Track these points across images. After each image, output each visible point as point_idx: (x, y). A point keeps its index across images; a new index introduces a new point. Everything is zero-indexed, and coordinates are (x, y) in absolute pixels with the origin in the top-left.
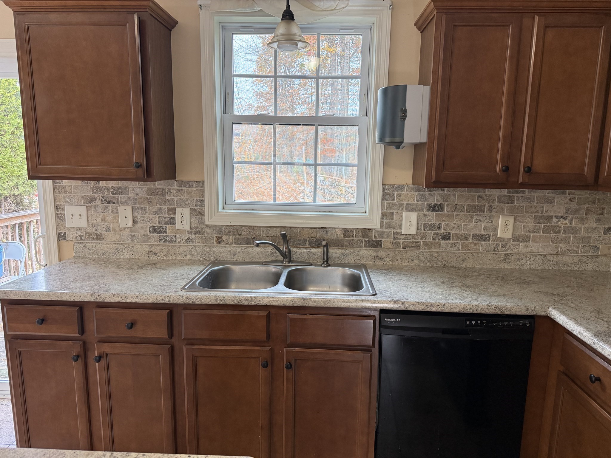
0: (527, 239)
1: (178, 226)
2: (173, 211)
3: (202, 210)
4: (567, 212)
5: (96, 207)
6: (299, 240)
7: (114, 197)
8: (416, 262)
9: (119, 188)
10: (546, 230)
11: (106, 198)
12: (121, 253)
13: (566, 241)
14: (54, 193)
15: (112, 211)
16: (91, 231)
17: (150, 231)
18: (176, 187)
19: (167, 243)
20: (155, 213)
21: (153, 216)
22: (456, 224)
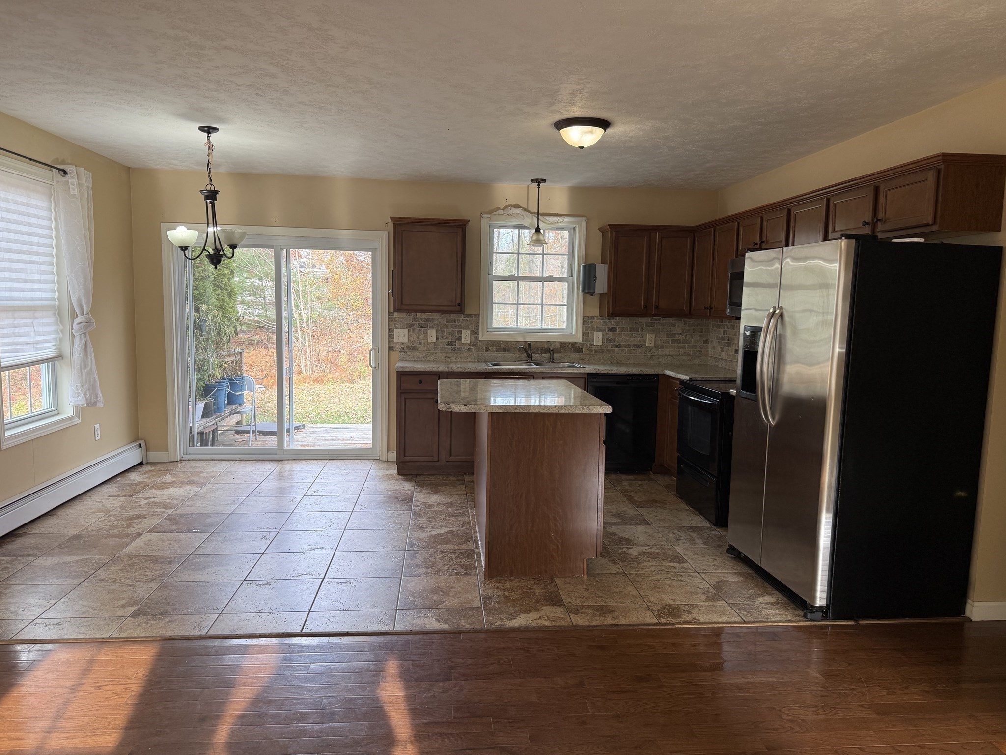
0: (662, 347)
1: (463, 341)
2: (460, 332)
3: (478, 331)
4: (683, 332)
5: (414, 330)
6: (535, 349)
7: (426, 324)
8: (602, 361)
9: (428, 318)
10: (673, 342)
11: (420, 325)
12: (429, 358)
13: (684, 348)
14: (389, 321)
15: (424, 332)
16: (410, 345)
17: (446, 344)
18: (462, 318)
19: (456, 352)
20: (450, 333)
21: (448, 335)
22: (624, 338)
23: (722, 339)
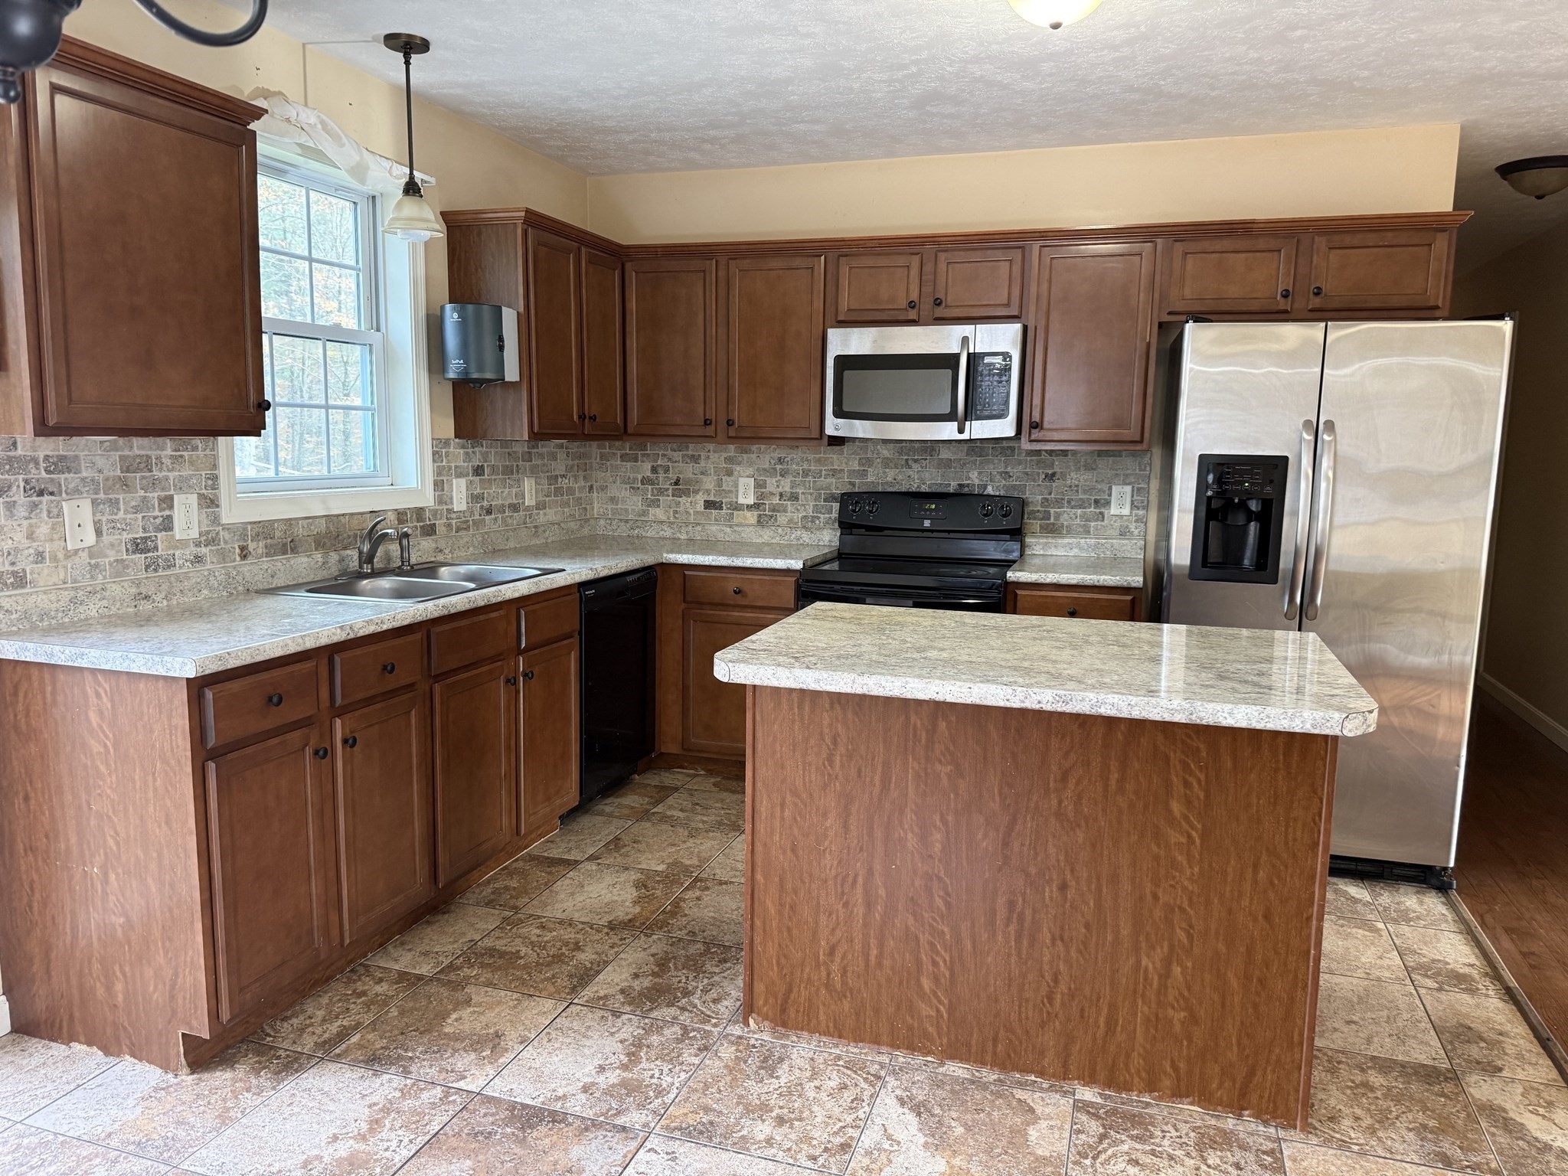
0: (544, 505)
2: (168, 502)
3: (215, 495)
4: (566, 469)
5: (11, 506)
7: (52, 480)
10: (555, 492)
11: (34, 483)
12: (81, 609)
13: (569, 504)
17: (127, 550)
18: (169, 452)
20: (137, 510)
21: (132, 516)
22: (495, 491)
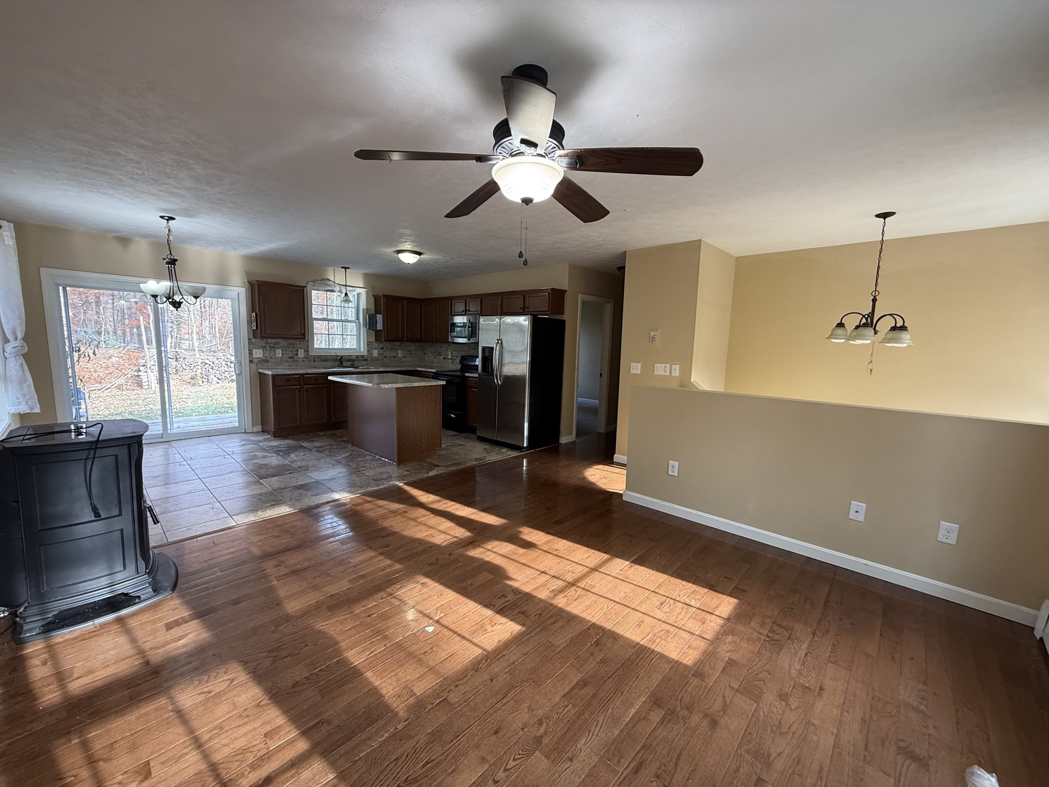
0: (406, 357)
1: (299, 356)
2: (297, 351)
3: (308, 350)
5: (266, 350)
6: (343, 360)
7: (276, 346)
8: (378, 365)
9: (276, 343)
11: (273, 346)
12: (278, 366)
14: (249, 344)
15: (273, 351)
16: (264, 359)
18: (298, 342)
19: (295, 362)
20: (290, 351)
22: (388, 353)
23: (434, 352)
